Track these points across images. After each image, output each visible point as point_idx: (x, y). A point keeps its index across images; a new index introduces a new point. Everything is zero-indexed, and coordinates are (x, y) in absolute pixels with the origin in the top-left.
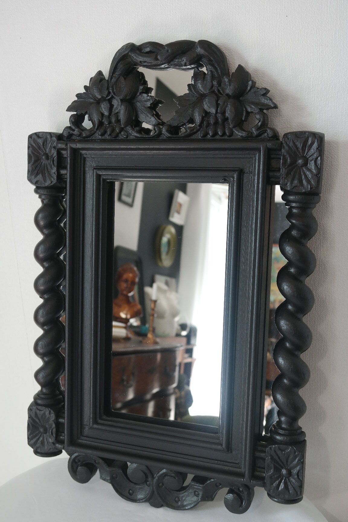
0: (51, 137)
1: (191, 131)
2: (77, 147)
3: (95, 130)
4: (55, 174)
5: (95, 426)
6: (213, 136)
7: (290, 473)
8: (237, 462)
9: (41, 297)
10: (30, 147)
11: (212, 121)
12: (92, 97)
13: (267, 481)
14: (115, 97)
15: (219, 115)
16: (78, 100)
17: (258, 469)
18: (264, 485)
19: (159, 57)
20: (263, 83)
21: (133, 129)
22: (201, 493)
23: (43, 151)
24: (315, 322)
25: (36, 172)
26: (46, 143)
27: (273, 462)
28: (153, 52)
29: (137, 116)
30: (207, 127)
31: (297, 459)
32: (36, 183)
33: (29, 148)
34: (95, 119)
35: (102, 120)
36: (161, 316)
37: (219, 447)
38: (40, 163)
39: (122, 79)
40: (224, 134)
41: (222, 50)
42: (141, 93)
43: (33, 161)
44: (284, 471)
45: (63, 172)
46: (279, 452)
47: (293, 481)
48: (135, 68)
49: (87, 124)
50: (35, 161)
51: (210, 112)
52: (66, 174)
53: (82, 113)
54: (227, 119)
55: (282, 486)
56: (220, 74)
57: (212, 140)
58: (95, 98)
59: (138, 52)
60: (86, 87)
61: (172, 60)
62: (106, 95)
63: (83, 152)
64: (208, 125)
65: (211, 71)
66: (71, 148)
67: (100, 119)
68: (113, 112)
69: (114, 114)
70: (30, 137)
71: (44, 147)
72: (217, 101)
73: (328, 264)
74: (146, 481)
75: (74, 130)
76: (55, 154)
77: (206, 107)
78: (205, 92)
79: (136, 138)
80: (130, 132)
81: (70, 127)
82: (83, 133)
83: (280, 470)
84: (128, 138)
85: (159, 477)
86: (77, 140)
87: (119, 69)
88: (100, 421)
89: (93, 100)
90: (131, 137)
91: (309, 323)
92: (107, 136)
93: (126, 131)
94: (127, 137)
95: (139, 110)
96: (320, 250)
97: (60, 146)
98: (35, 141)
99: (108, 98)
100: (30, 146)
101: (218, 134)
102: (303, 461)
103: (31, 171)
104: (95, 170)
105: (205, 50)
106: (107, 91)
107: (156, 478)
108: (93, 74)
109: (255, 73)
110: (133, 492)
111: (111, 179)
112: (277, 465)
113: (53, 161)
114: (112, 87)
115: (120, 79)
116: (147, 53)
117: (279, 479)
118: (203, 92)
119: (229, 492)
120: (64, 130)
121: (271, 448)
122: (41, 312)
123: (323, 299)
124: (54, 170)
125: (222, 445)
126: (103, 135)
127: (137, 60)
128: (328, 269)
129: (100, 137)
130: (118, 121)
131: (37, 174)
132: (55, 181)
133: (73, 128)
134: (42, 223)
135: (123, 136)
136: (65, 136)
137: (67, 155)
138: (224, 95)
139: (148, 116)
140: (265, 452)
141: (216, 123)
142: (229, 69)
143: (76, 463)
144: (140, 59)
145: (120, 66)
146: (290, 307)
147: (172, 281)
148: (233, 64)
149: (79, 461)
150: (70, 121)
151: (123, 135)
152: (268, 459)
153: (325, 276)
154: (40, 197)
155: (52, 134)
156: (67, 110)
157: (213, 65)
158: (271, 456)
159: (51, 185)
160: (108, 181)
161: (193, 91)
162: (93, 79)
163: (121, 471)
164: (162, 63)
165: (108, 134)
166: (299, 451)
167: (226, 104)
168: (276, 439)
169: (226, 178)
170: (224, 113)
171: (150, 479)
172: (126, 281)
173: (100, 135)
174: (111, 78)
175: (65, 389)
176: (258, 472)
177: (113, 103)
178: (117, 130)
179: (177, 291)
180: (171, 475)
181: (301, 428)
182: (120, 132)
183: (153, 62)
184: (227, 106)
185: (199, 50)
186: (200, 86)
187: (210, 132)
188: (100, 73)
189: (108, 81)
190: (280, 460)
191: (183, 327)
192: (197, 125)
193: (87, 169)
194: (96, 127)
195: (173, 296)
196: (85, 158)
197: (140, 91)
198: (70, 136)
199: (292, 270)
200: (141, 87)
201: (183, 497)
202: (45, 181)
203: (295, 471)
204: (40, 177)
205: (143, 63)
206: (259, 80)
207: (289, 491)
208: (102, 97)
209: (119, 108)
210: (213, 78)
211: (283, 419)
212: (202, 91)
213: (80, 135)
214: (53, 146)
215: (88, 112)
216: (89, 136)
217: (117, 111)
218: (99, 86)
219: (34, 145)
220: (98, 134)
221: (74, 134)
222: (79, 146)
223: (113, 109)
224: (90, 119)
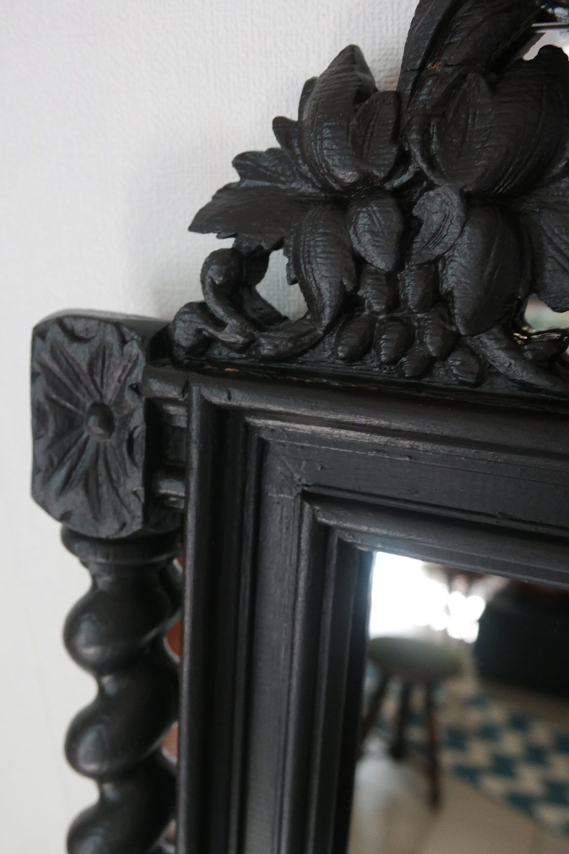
0: (123, 340)
3: (320, 332)
4: (138, 497)
10: (38, 374)
12: (309, 175)
14: (438, 181)
16: (243, 185)
23: (91, 396)
25: (61, 474)
26: (100, 364)
32: (63, 518)
33: (34, 376)
34: (324, 286)
35: (357, 288)
38: (81, 442)
45: (171, 488)
50: (59, 435)
53: (260, 248)
60: (281, 125)
62: (388, 169)
66: (207, 406)
67: (345, 282)
68: (418, 253)
69: (420, 266)
70: (40, 333)
71: (94, 381)
75: (220, 324)
76: (138, 420)
81: (201, 308)
82: (263, 341)
84: (485, 388)
86: (235, 366)
87: (464, 34)
89: (314, 186)
90: (500, 386)
92: (373, 366)
97: (157, 388)
98: (56, 353)
99: (396, 183)
100: (39, 369)
103: (47, 470)
104: (307, 506)
106: (394, 150)
113: (131, 442)
115: (465, 85)
120: (179, 313)
124: (134, 482)
126: (353, 357)
129: (341, 364)
130: (437, 300)
131: (67, 485)
132: (135, 523)
133: (219, 311)
135: (457, 377)
136: (179, 345)
137: (189, 423)
150: (203, 281)
151: (455, 371)
154: (85, 564)
155: (125, 330)
156: (192, 228)
159: (124, 534)
162: (317, 88)
165: (384, 357)
173: (341, 358)
174: (418, 85)
177: (417, 211)
178: (430, 345)
182: (444, 355)
188: (352, 60)
189: (396, 95)
194: (325, 322)
196: (263, 446)
198: (203, 345)
202: (98, 515)
204: (76, 498)
208: (366, 179)
209: (449, 239)
213: (248, 346)
214: (129, 383)
215: (290, 242)
216: (292, 356)
217: (438, 251)
218: (354, 122)
219: (55, 368)
220: (334, 353)
221: (224, 344)
222: (241, 399)
223: (418, 239)
224: (293, 276)
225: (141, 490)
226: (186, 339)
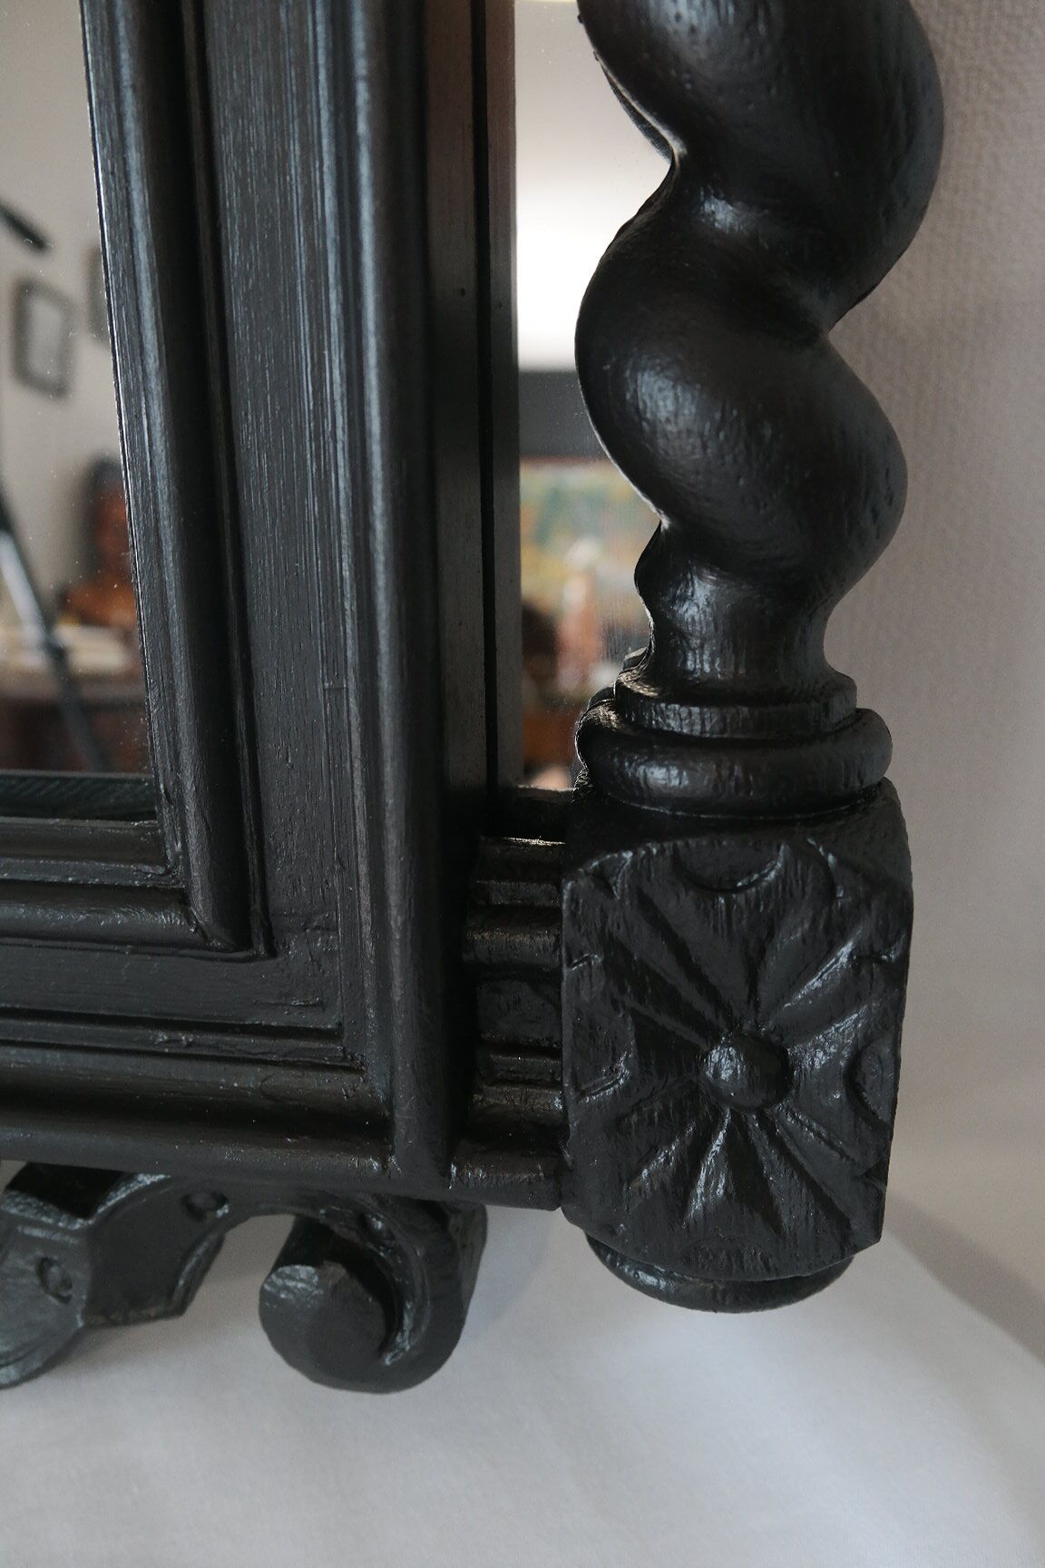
7: (775, 1075)
8: (328, 1027)
13: (586, 1153)
18: (562, 1194)
22: (81, 1276)
27: (630, 1001)
31: (846, 950)
37: (166, 920)
44: (724, 1064)
46: (680, 907)
47: (810, 1131)
55: (710, 1185)
112: (665, 1020)
117: (683, 1126)
119: (288, 1257)
121: (602, 880)
125: (182, 899)
140: (550, 917)
152: (582, 979)
158: (610, 945)
166: (865, 881)
168: (642, 791)
176: (504, 1082)
190: (694, 972)
203: (817, 1056)
207: (772, 1219)
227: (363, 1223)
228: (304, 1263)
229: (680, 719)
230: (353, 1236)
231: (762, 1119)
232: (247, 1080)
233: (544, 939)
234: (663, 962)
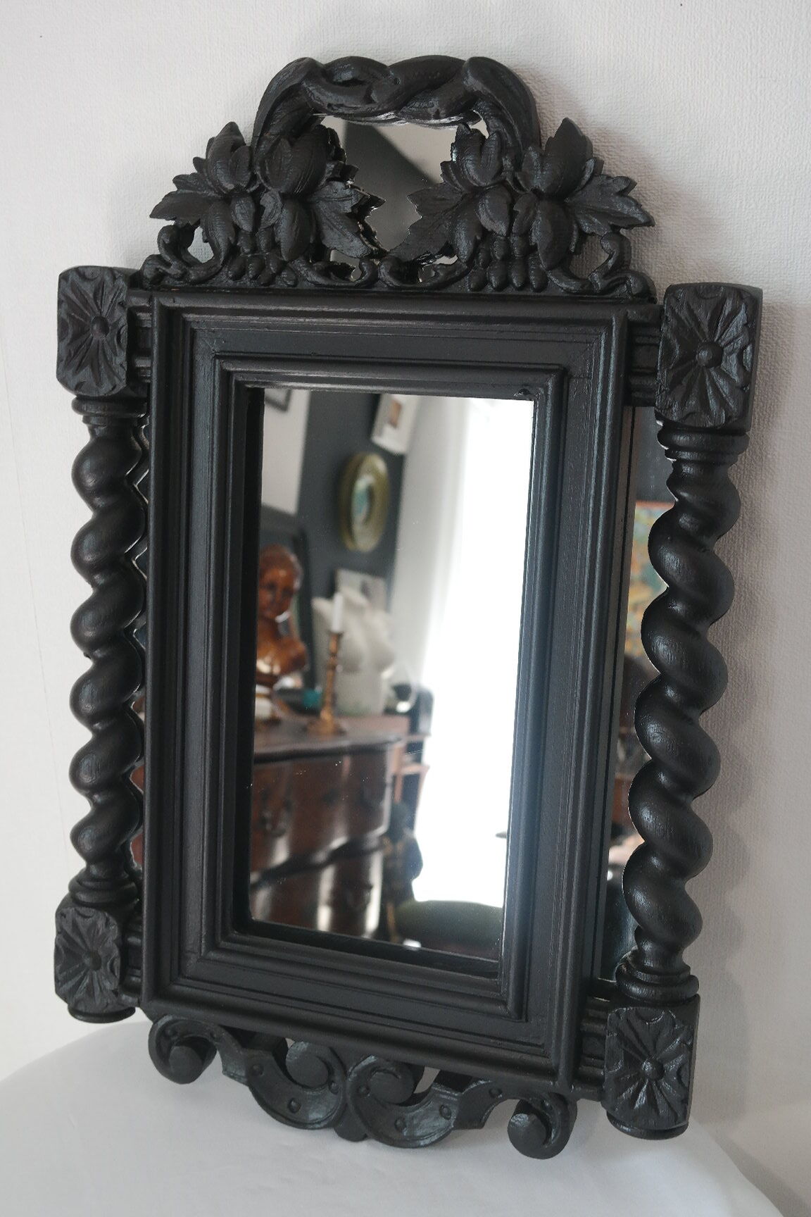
0: (114, 278)
1: (448, 273)
2: (177, 305)
3: (219, 265)
4: (123, 368)
5: (213, 955)
6: (499, 288)
7: (660, 1071)
8: (540, 1044)
9: (87, 656)
10: (63, 301)
11: (498, 253)
12: (212, 186)
13: (609, 1088)
14: (270, 188)
15: (515, 239)
16: (179, 192)
17: (587, 1059)
18: (601, 1097)
19: (374, 96)
20: (620, 162)
21: (310, 266)
22: (455, 1111)
23: (94, 312)
24: (724, 722)
25: (77, 360)
26: (101, 291)
27: (623, 1046)
28: (362, 83)
29: (319, 235)
30: (485, 265)
31: (678, 1040)
32: (76, 388)
33: (60, 303)
34: (220, 240)
35: (236, 241)
36: (352, 668)
37: (500, 1008)
38: (88, 341)
39: (285, 145)
40: (526, 283)
41: (525, 81)
42: (329, 180)
43: (70, 336)
44: (647, 1066)
45: (141, 363)
46: (637, 1024)
47: (668, 1087)
48: (317, 117)
49: (199, 249)
50: (76, 336)
51: (494, 230)
52: (151, 368)
53: (188, 224)
54: (534, 248)
55: (642, 1099)
56: (519, 139)
57: (500, 299)
58: (218, 187)
59: (323, 80)
60: (197, 161)
61: (406, 104)
62: (247, 182)
63: (191, 317)
64: (489, 261)
65: (498, 133)
66: (162, 307)
67: (231, 239)
68: (264, 223)
69: (265, 229)
70: (64, 277)
71: (96, 304)
72: (511, 205)
73: (760, 590)
74: (330, 1082)
75: (168, 265)
76: (124, 321)
77: (485, 220)
78: (483, 184)
79: (316, 288)
80: (303, 272)
81: (159, 257)
82: (191, 272)
83: (638, 1064)
84: (299, 287)
85: (360, 1074)
86: (177, 288)
87: (278, 121)
88: (223, 944)
89: (215, 192)
90: (305, 285)
91: (711, 725)
92: (246, 281)
93: (293, 271)
94: (295, 285)
95: (324, 220)
96: (743, 559)
97: (135, 301)
98: (74, 288)
99: (253, 189)
100: (63, 298)
101: (513, 285)
102: (692, 1044)
103: (67, 360)
104: (217, 361)
105: (486, 82)
106: (249, 174)
107: (353, 1075)
108: (216, 131)
109: (603, 139)
110: (299, 1105)
111: (257, 383)
112: (631, 1052)
113: (119, 337)
114: (262, 165)
115: (280, 144)
116: (346, 83)
117: (635, 1083)
118: (479, 184)
119: (519, 1110)
120: (146, 262)
121: (618, 1014)
122: (87, 691)
123: (745, 670)
124: (120, 359)
125: (505, 1004)
126: (237, 277)
127: (321, 101)
128: (759, 602)
129: (231, 282)
130: (274, 245)
131: (80, 366)
132: (121, 385)
133: (168, 258)
134: (90, 482)
135: (286, 283)
136: (146, 278)
137: (152, 324)
138: (529, 191)
139: (345, 235)
140: (604, 1021)
141: (508, 257)
142: (541, 127)
143: (167, 1037)
144: (328, 98)
145: (282, 114)
146: (670, 693)
147: (378, 584)
148: (550, 116)
149: (175, 1033)
150: (159, 242)
151: (285, 280)
152: (611, 1039)
153: (752, 619)
154: (86, 420)
155: (116, 272)
156: (152, 216)
157: (503, 119)
158: (619, 1031)
159: (113, 393)
160: (249, 386)
161: (455, 178)
162: (214, 143)
163: (273, 1058)
164: (380, 109)
165: (251, 276)
166: (683, 1022)
167: (532, 213)
168: (630, 992)
169: (527, 388)
170: (526, 234)
171: (337, 1078)
172: (272, 586)
173: (231, 278)
174: (259, 143)
175: (143, 868)
176: (587, 1065)
177: (262, 203)
178: (273, 268)
179: (387, 608)
180: (388, 1069)
181: (688, 968)
182: (279, 273)
183: (359, 106)
184: (534, 218)
185: (472, 82)
186: (470, 166)
187: (493, 279)
188: (232, 128)
189: (250, 148)
190: (640, 1041)
191: (402, 691)
192: (463, 261)
193: (198, 358)
194: (222, 259)
195: (378, 620)
196: (193, 332)
197: (327, 175)
198: (160, 277)
199: (678, 607)
200: (331, 166)
201: (412, 1118)
202: (99, 383)
203: (672, 1067)
204: (86, 373)
205: (335, 108)
206: (611, 155)
207: (657, 1111)
208: (237, 187)
209: (277, 215)
210: (503, 149)
211: (648, 947)
212: (475, 180)
213: (183, 276)
214: (118, 301)
215: (203, 221)
216: (205, 280)
217: (272, 222)
218: (231, 160)
219: (73, 297)
220: (227, 276)
221: (170, 275)
222: (181, 303)
223: (264, 216)
224: (206, 238)
225: (125, 365)
226: (150, 274)
227: (542, 1104)
228: (525, 1113)
229: (642, 976)
230: (539, 1108)
231: (657, 1083)
232: (515, 1056)
233: (602, 1027)
234: (632, 1037)
